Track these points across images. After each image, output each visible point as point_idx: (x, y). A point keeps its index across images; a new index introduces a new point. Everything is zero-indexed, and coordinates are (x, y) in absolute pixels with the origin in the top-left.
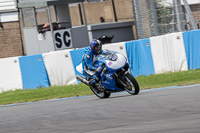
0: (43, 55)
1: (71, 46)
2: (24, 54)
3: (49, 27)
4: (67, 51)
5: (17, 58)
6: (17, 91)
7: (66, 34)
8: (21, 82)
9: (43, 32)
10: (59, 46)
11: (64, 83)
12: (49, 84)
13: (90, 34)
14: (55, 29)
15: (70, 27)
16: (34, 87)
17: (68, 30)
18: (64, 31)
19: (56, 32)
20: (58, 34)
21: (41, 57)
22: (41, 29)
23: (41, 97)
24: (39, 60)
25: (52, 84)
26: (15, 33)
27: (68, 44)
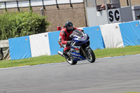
0: (101, 26)
1: (120, 20)
2: (87, 26)
3: (104, 7)
4: (117, 24)
7: (117, 12)
9: (100, 11)
10: (112, 21)
11: (115, 46)
12: (104, 47)
13: (133, 12)
14: (109, 8)
15: (119, 7)
17: (118, 9)
18: (115, 10)
19: (109, 10)
20: (111, 12)
21: (99, 28)
22: (99, 9)
24: (97, 30)
25: (106, 47)
26: (81, 11)
27: (117, 19)
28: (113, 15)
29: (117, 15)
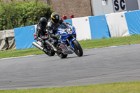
0: (106, 15)
1: (125, 9)
2: (92, 15)
4: (123, 13)
5: (87, 18)
6: (87, 40)
8: (90, 34)
10: (117, 9)
11: (120, 35)
12: (110, 36)
16: (99, 38)
21: (104, 17)
23: (104, 44)
24: (103, 19)
25: (112, 36)
27: (123, 8)
28: (119, 4)
29: (123, 4)
